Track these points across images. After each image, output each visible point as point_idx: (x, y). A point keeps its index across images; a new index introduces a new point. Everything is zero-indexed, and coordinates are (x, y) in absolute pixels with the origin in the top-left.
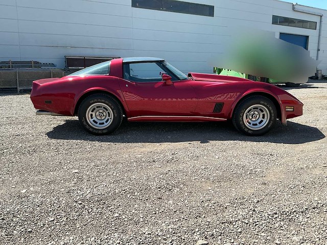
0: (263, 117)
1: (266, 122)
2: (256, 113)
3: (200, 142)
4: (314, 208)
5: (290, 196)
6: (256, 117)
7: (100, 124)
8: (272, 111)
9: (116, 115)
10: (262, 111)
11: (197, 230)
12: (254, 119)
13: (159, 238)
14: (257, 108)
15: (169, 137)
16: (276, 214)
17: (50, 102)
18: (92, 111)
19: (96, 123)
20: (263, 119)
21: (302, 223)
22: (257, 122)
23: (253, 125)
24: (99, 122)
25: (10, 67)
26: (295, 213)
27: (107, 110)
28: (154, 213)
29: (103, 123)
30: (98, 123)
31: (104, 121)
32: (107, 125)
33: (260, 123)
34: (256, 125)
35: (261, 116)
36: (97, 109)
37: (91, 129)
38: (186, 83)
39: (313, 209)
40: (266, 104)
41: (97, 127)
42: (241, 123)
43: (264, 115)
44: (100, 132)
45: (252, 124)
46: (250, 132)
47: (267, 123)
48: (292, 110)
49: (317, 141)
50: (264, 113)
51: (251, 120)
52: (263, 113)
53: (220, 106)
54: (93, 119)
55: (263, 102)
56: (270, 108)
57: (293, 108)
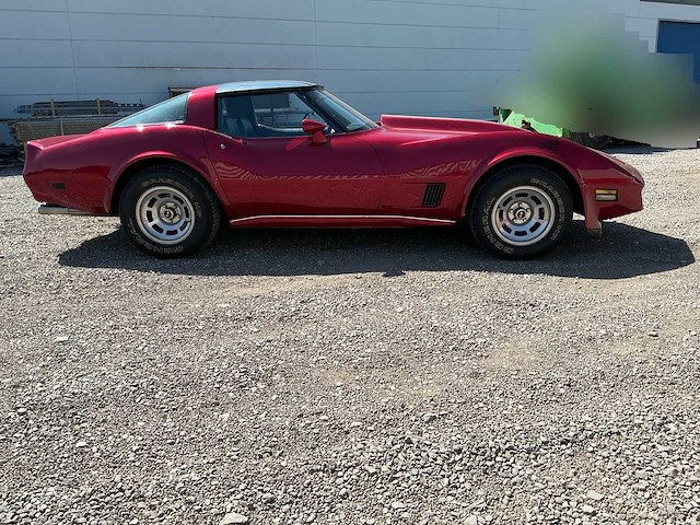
0: (541, 216)
1: (546, 226)
2: (525, 206)
3: (383, 273)
4: (565, 442)
5: (520, 407)
6: (524, 215)
7: (169, 233)
8: (560, 202)
9: (200, 214)
10: (538, 202)
11: (242, 486)
12: (519, 221)
13: (141, 505)
14: (526, 195)
15: (320, 263)
16: (459, 451)
17: (62, 186)
18: (150, 205)
19: (160, 230)
20: (540, 221)
21: (514, 480)
22: (527, 228)
23: (517, 233)
24: (166, 228)
25: (51, 114)
26: (508, 454)
27: (182, 203)
28: (169, 441)
29: (175, 232)
30: (165, 232)
31: (177, 227)
32: (182, 235)
33: (533, 229)
34: (524, 233)
35: (537, 214)
36: (160, 200)
37: (147, 245)
38: (360, 137)
39: (562, 443)
40: (544, 184)
41: (164, 239)
42: (487, 229)
43: (541, 210)
44: (167, 251)
45: (513, 232)
46: (507, 250)
47: (548, 229)
48: (613, 197)
49: (666, 273)
50: (543, 205)
51: (512, 222)
52: (540, 206)
53: (435, 190)
54: (153, 223)
55: (537, 181)
56: (556, 194)
57: (614, 192)
